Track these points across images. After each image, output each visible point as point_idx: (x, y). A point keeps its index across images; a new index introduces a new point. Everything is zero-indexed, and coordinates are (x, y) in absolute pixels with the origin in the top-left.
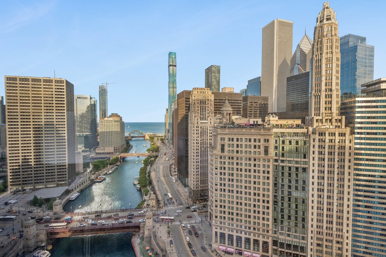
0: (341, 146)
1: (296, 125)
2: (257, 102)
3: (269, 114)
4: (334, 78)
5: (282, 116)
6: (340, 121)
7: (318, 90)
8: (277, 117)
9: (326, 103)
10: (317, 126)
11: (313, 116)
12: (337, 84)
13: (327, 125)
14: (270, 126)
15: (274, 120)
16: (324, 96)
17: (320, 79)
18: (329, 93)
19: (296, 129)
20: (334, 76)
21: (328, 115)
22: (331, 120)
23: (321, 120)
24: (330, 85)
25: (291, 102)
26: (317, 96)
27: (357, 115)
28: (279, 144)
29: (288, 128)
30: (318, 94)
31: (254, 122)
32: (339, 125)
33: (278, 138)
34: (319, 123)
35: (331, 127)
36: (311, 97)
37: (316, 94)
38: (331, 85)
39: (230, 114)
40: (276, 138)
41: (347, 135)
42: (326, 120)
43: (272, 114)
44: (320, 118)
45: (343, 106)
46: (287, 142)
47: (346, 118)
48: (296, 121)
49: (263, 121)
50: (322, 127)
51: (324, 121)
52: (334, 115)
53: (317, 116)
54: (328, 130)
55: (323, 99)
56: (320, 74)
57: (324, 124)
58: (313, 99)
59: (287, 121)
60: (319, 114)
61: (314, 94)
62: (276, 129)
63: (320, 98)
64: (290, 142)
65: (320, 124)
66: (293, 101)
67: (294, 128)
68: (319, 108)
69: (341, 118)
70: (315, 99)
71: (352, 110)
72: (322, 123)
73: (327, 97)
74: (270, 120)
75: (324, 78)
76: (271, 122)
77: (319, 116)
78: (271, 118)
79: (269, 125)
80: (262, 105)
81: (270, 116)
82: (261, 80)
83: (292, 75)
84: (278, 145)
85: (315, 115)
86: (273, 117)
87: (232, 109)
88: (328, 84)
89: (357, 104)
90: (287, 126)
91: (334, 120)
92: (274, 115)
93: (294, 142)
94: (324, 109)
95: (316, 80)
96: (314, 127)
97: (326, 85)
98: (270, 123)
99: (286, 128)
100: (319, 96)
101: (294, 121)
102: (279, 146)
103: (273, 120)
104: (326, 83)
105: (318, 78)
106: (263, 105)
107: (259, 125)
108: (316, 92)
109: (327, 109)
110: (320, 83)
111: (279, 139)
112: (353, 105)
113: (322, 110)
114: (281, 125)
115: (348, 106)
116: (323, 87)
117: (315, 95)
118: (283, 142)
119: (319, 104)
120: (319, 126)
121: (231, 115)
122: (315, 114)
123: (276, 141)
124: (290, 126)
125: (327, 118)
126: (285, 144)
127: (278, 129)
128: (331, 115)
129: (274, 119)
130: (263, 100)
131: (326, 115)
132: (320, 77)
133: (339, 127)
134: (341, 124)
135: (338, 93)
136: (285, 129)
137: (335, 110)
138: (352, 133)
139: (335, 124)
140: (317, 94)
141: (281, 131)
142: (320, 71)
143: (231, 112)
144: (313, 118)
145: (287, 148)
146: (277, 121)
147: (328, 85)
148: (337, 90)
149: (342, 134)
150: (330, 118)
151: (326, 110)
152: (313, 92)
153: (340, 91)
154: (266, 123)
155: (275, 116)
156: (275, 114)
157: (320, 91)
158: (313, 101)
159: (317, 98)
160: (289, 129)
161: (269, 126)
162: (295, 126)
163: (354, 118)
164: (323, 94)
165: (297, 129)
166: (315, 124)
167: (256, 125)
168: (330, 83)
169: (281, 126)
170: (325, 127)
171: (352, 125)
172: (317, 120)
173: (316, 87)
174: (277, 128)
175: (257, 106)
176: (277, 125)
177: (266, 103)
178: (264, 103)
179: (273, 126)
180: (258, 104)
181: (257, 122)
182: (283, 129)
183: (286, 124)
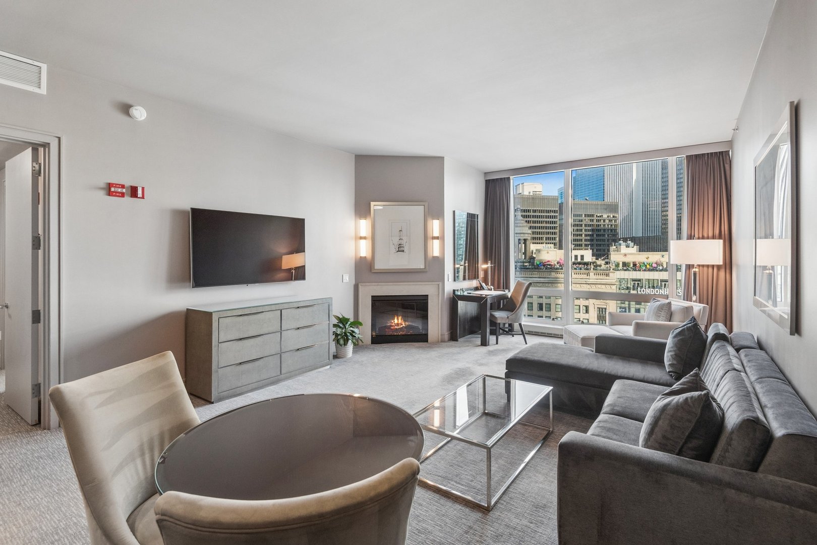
2: (593, 216)
3: (619, 240)
8: (637, 248)
14: (609, 266)
15: (625, 253)
29: (649, 270)
31: (576, 257)
39: (525, 240)
43: (625, 240)
59: (647, 256)
62: (623, 272)
67: (662, 270)
78: (622, 249)
80: (604, 221)
81: (620, 245)
84: (627, 306)
86: (628, 246)
87: (530, 231)
90: (648, 266)
92: (629, 242)
98: (610, 259)
99: (645, 270)
101: (663, 256)
102: (629, 307)
106: (607, 221)
107: (586, 264)
114: (635, 265)
121: (528, 242)
124: (655, 265)
127: (627, 272)
129: (628, 250)
130: (606, 209)
136: (642, 272)
141: (634, 277)
143: (528, 237)
146: (632, 255)
156: (633, 240)
161: (607, 266)
162: (664, 267)
167: (580, 263)
169: (635, 267)
174: (625, 270)
175: (593, 223)
176: (624, 264)
177: (613, 217)
178: (608, 217)
179: (617, 265)
180: (595, 218)
181: (582, 257)
182: (638, 272)
183: (646, 261)
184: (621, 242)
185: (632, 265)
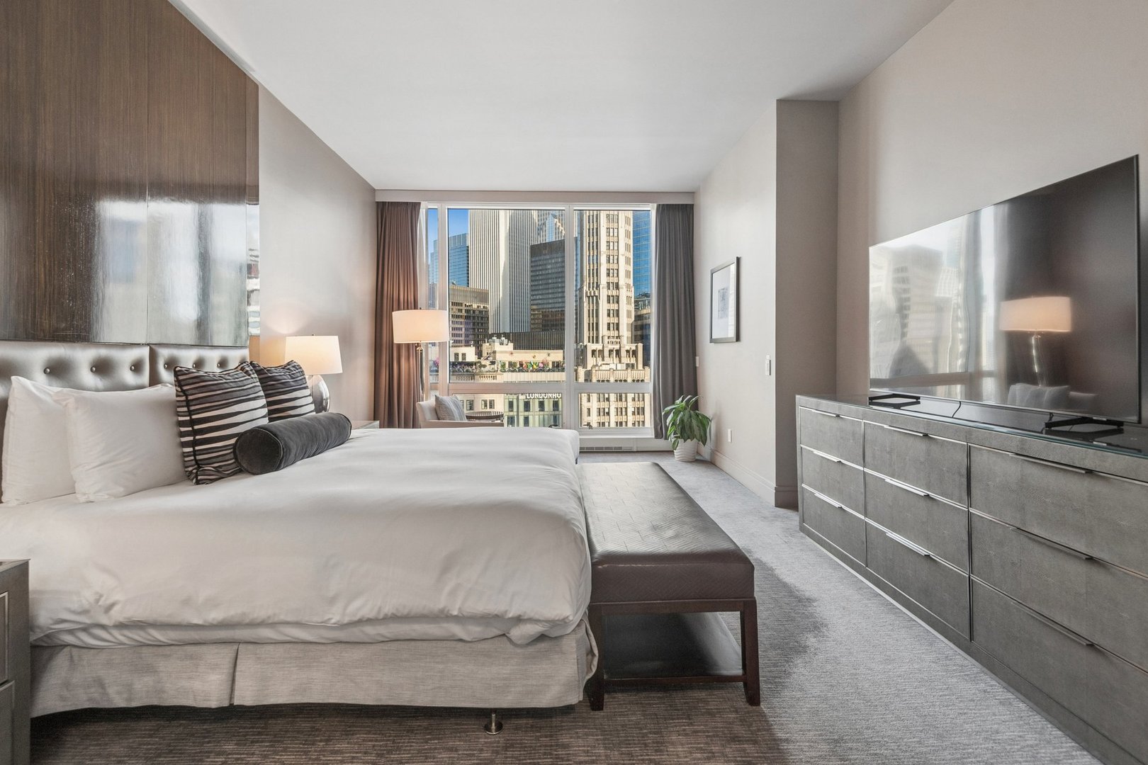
0: (638, 408)
1: (553, 363)
2: (461, 304)
3: (492, 335)
4: (622, 260)
5: (521, 341)
6: (635, 353)
7: (593, 283)
8: (511, 345)
9: (609, 315)
10: (594, 366)
11: (586, 342)
12: (627, 273)
13: (612, 362)
14: (495, 367)
15: (504, 351)
16: (606, 298)
17: (597, 259)
18: (615, 293)
19: (552, 373)
20: (623, 255)
21: (614, 340)
22: (618, 352)
23: (601, 352)
24: (615, 275)
25: (540, 307)
26: (592, 297)
28: (518, 412)
29: (537, 371)
30: (594, 292)
31: (456, 355)
32: (632, 362)
33: (515, 397)
34: (598, 359)
35: (619, 366)
36: (581, 299)
37: (590, 293)
38: (618, 276)
40: (511, 397)
42: (611, 351)
43: (499, 336)
44: (598, 347)
45: (639, 323)
46: (535, 406)
48: (551, 355)
49: (479, 354)
50: (604, 367)
51: (606, 353)
52: (624, 341)
53: (593, 342)
54: (613, 373)
55: (604, 306)
56: (597, 249)
57: (607, 360)
58: (585, 304)
59: (533, 355)
60: (597, 337)
61: (586, 292)
62: (510, 373)
63: (597, 303)
64: (542, 404)
65: (600, 362)
66: (545, 306)
67: (549, 371)
68: (597, 324)
69: (637, 347)
70: (589, 303)
72: (603, 360)
73: (611, 301)
74: (494, 352)
75: (603, 259)
76: (499, 357)
77: (597, 342)
78: (497, 347)
79: (493, 363)
80: (474, 312)
81: (494, 342)
82: (468, 243)
83: (540, 240)
84: (515, 414)
85: (589, 342)
86: (502, 344)
88: (611, 271)
90: (535, 366)
91: (623, 353)
92: (503, 338)
93: (549, 405)
94: (606, 327)
95: (589, 260)
96: (589, 368)
97: (608, 275)
98: (495, 358)
99: (532, 371)
100: (596, 297)
101: (549, 355)
102: (518, 415)
103: (502, 352)
104: (608, 270)
105: (593, 256)
106: (477, 313)
107: (470, 364)
108: (591, 289)
109: (612, 328)
110: (597, 269)
111: (518, 399)
113: (603, 330)
114: (521, 365)
116: (604, 280)
117: (589, 295)
118: (527, 406)
119: (597, 316)
120: (597, 365)
122: (589, 337)
123: (511, 404)
124: (541, 365)
125: (611, 347)
126: (531, 409)
127: (514, 374)
128: (618, 340)
129: (504, 348)
130: (476, 298)
131: (610, 340)
132: (597, 256)
133: (633, 365)
134: (637, 361)
135: (629, 294)
136: (529, 374)
137: (625, 332)
139: (625, 360)
140: (592, 295)
141: (522, 380)
142: (597, 242)
144: (586, 346)
145: (534, 419)
146: (512, 354)
147: (611, 275)
148: (628, 286)
150: (617, 347)
151: (609, 329)
152: (585, 287)
153: (633, 289)
154: (487, 359)
155: (506, 341)
156: (507, 336)
157: (598, 286)
158: (585, 309)
159: (593, 303)
160: (539, 373)
161: (493, 366)
162: (551, 366)
164: (604, 293)
165: (556, 373)
166: (591, 361)
167: (460, 363)
168: (615, 271)
169: (522, 368)
170: (607, 367)
172: (593, 352)
173: (589, 276)
174: (512, 371)
175: (461, 314)
176: (511, 364)
177: (484, 307)
178: (478, 307)
179: (503, 366)
180: (464, 308)
181: (464, 355)
182: (526, 373)
183: (532, 360)
184: (495, 338)
185: (518, 366)
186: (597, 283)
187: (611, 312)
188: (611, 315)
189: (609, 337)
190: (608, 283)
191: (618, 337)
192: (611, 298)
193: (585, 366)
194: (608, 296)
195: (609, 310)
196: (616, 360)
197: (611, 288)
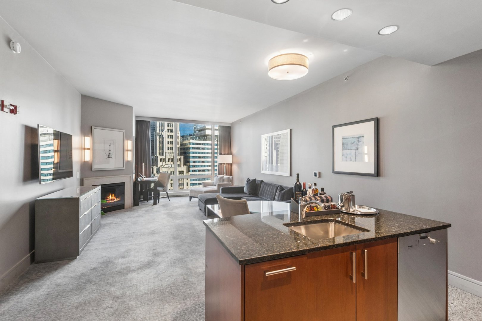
0: (181, 183)
7: (161, 129)
9: (168, 143)
10: (161, 166)
11: (158, 155)
13: (170, 164)
16: (167, 136)
18: (171, 134)
21: (171, 154)
22: (172, 159)
23: (165, 159)
24: (171, 126)
27: (191, 155)
30: (162, 133)
32: (179, 164)
34: (163, 162)
35: (173, 166)
36: (155, 136)
37: (160, 133)
41: (185, 173)
42: (169, 159)
44: (163, 157)
45: (182, 147)
47: (184, 158)
50: (166, 166)
51: (167, 160)
53: (161, 155)
54: (170, 169)
55: (166, 140)
57: (167, 163)
58: (157, 138)
60: (163, 153)
61: (158, 133)
63: (163, 138)
65: (164, 164)
69: (181, 157)
70: (159, 138)
71: (188, 150)
72: (165, 163)
73: (169, 138)
77: (163, 155)
89: (192, 146)
91: (175, 160)
94: (167, 148)
96: (159, 167)
100: (163, 135)
108: (160, 132)
109: (170, 149)
112: (188, 146)
113: (166, 150)
115: (186, 146)
117: (159, 134)
119: (163, 144)
122: (159, 153)
125: (169, 157)
131: (169, 154)
134: (181, 163)
137: (176, 151)
138: (189, 171)
139: (176, 163)
140: (161, 134)
144: (157, 157)
147: (169, 126)
149: (181, 172)
150: (172, 157)
152: (157, 131)
153: (180, 132)
157: (163, 131)
158: (157, 140)
159: (161, 138)
163: (189, 157)
164: (166, 134)
166: (160, 163)
170: (167, 166)
171: (188, 164)
172: (161, 159)
173: (159, 127)
186: (163, 129)
187: (170, 142)
188: (170, 143)
189: (168, 153)
190: (168, 130)
191: (173, 153)
192: (169, 136)
193: (157, 166)
194: (168, 135)
195: (168, 141)
196: (172, 163)
197: (169, 132)
